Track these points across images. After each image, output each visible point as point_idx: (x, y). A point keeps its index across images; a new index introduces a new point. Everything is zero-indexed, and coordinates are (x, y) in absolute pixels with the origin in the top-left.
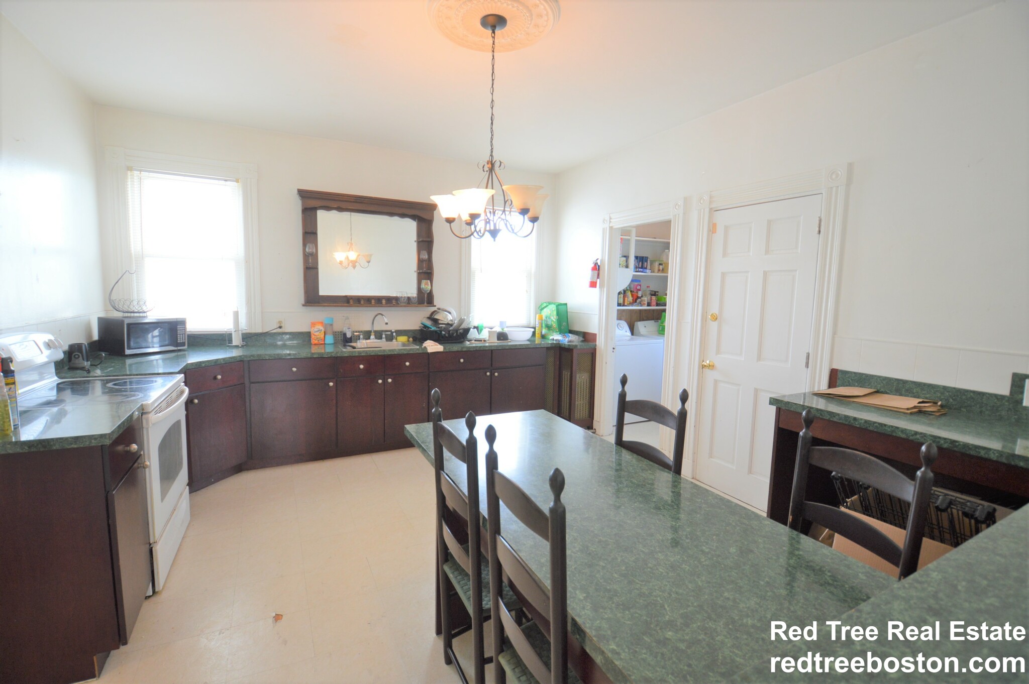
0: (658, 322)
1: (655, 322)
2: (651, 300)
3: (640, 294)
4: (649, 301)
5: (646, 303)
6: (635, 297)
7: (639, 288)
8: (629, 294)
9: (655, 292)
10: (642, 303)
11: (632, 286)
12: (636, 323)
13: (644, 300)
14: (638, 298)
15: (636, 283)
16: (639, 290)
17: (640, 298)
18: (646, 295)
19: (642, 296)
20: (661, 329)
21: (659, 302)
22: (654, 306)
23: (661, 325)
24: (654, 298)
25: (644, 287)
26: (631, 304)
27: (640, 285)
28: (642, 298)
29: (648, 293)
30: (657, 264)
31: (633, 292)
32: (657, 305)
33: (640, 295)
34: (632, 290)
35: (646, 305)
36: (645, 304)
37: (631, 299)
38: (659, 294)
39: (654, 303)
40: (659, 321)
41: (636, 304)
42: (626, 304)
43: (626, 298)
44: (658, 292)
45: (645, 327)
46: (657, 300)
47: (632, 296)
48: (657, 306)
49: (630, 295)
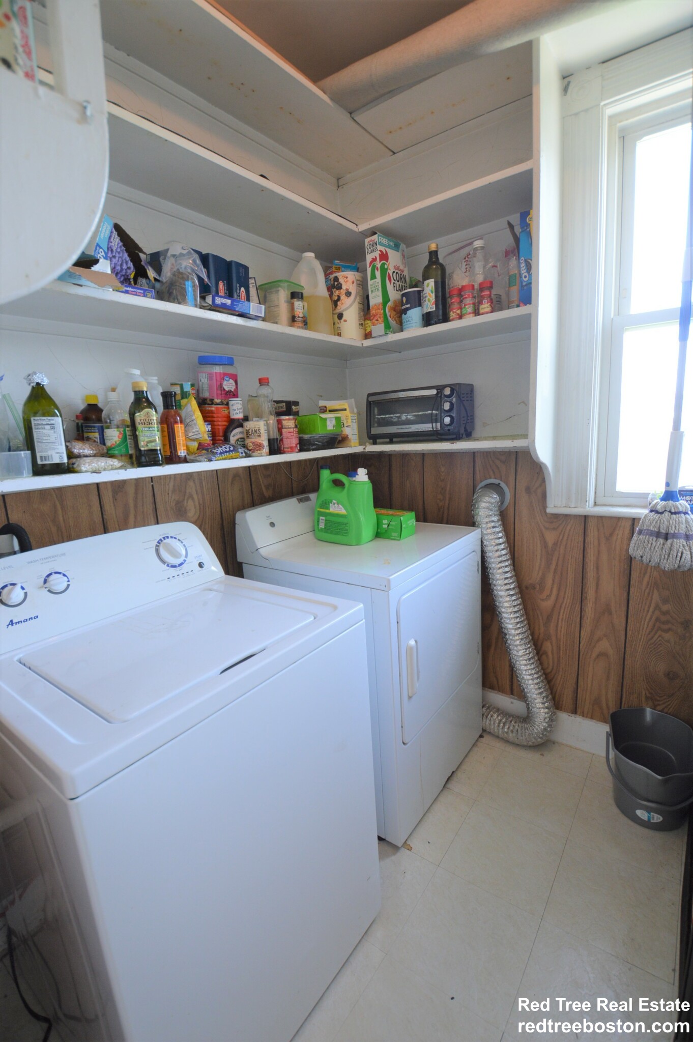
0: (308, 499)
1: (300, 501)
2: (280, 430)
3: (237, 409)
4: (275, 434)
5: (266, 443)
6: (221, 424)
7: (229, 385)
8: (191, 408)
9: (289, 404)
10: (249, 442)
11: (204, 380)
12: (239, 515)
13: (257, 432)
14: (233, 424)
15: (218, 369)
16: (234, 394)
17: (239, 424)
18: (259, 416)
19: (246, 419)
20: (322, 526)
21: (306, 437)
22: (292, 450)
23: (320, 514)
24: (289, 422)
25: (248, 385)
26: (205, 450)
27: (235, 378)
28: (248, 425)
29: (267, 407)
30: (282, 296)
31: (212, 402)
32: (304, 445)
33: (237, 414)
34: (206, 394)
35: (266, 449)
36: (259, 446)
37: (201, 429)
38: (302, 409)
39: (291, 440)
40: (312, 496)
41: (224, 448)
42: (182, 452)
43: (179, 429)
44: (296, 403)
45: (272, 524)
46: (300, 429)
47: (208, 417)
48: (301, 450)
49: (198, 415)
